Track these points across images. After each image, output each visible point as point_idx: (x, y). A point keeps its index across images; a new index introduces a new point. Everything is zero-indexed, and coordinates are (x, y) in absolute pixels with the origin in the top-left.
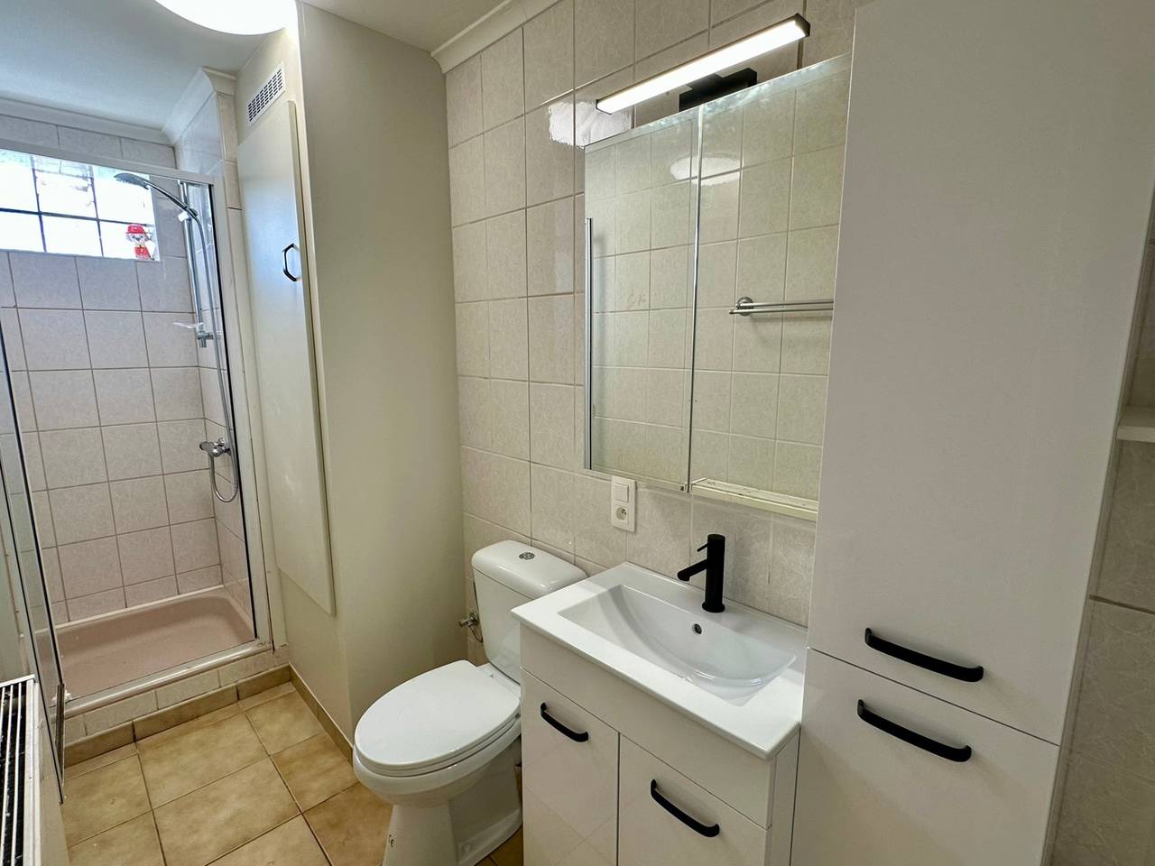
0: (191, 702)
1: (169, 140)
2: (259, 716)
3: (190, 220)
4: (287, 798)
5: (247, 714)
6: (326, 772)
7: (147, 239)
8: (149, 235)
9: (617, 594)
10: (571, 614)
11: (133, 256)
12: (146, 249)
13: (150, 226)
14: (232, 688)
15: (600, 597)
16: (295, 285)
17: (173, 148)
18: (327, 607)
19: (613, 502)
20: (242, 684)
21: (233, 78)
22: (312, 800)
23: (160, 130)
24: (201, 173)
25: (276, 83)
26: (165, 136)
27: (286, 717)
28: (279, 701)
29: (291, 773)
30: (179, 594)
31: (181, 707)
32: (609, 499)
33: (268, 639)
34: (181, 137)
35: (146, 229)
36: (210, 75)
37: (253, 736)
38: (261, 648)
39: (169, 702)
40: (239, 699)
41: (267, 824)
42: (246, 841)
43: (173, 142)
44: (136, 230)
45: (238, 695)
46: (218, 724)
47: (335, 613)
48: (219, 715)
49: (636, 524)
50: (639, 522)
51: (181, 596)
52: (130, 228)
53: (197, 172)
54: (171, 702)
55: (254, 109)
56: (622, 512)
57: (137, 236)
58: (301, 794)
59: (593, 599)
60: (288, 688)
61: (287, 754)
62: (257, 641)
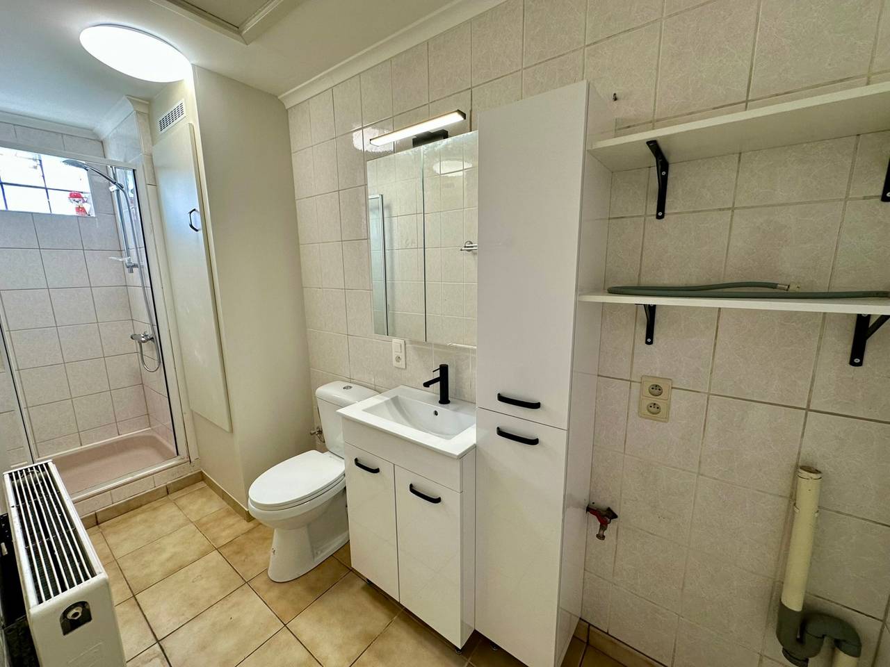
0: (136, 498)
1: (98, 137)
2: (183, 502)
3: (118, 191)
4: (206, 542)
5: (175, 502)
6: (230, 526)
7: (84, 202)
8: (85, 200)
9: (395, 401)
10: (369, 410)
11: (74, 213)
12: (83, 208)
13: (87, 193)
14: (163, 487)
15: (386, 402)
16: (197, 234)
17: (102, 142)
18: (227, 428)
19: (394, 353)
20: (170, 484)
21: (147, 103)
22: (222, 542)
23: (92, 130)
24: (125, 161)
25: (179, 111)
26: (94, 134)
27: (201, 501)
28: (196, 492)
29: (207, 529)
30: (119, 435)
31: (128, 501)
32: (392, 352)
33: (186, 455)
34: (108, 136)
35: (83, 195)
36: (130, 100)
37: (181, 513)
38: (181, 461)
39: (120, 499)
40: (168, 494)
41: (195, 557)
42: (181, 568)
43: (102, 139)
44: (75, 196)
45: (167, 492)
46: (155, 509)
47: (232, 431)
48: (155, 504)
49: (406, 364)
50: (407, 362)
51: (120, 436)
52: (71, 195)
53: (122, 160)
54: (122, 498)
55: (164, 123)
56: (398, 359)
57: (77, 199)
58: (214, 540)
59: (381, 403)
60: (202, 485)
61: (205, 519)
62: (179, 457)
